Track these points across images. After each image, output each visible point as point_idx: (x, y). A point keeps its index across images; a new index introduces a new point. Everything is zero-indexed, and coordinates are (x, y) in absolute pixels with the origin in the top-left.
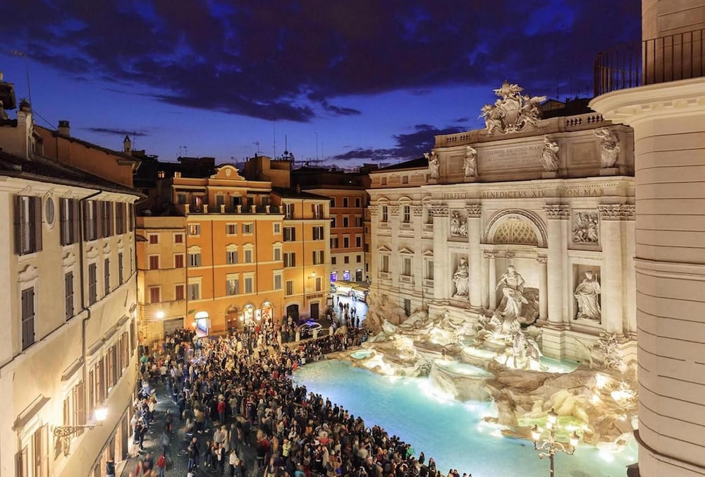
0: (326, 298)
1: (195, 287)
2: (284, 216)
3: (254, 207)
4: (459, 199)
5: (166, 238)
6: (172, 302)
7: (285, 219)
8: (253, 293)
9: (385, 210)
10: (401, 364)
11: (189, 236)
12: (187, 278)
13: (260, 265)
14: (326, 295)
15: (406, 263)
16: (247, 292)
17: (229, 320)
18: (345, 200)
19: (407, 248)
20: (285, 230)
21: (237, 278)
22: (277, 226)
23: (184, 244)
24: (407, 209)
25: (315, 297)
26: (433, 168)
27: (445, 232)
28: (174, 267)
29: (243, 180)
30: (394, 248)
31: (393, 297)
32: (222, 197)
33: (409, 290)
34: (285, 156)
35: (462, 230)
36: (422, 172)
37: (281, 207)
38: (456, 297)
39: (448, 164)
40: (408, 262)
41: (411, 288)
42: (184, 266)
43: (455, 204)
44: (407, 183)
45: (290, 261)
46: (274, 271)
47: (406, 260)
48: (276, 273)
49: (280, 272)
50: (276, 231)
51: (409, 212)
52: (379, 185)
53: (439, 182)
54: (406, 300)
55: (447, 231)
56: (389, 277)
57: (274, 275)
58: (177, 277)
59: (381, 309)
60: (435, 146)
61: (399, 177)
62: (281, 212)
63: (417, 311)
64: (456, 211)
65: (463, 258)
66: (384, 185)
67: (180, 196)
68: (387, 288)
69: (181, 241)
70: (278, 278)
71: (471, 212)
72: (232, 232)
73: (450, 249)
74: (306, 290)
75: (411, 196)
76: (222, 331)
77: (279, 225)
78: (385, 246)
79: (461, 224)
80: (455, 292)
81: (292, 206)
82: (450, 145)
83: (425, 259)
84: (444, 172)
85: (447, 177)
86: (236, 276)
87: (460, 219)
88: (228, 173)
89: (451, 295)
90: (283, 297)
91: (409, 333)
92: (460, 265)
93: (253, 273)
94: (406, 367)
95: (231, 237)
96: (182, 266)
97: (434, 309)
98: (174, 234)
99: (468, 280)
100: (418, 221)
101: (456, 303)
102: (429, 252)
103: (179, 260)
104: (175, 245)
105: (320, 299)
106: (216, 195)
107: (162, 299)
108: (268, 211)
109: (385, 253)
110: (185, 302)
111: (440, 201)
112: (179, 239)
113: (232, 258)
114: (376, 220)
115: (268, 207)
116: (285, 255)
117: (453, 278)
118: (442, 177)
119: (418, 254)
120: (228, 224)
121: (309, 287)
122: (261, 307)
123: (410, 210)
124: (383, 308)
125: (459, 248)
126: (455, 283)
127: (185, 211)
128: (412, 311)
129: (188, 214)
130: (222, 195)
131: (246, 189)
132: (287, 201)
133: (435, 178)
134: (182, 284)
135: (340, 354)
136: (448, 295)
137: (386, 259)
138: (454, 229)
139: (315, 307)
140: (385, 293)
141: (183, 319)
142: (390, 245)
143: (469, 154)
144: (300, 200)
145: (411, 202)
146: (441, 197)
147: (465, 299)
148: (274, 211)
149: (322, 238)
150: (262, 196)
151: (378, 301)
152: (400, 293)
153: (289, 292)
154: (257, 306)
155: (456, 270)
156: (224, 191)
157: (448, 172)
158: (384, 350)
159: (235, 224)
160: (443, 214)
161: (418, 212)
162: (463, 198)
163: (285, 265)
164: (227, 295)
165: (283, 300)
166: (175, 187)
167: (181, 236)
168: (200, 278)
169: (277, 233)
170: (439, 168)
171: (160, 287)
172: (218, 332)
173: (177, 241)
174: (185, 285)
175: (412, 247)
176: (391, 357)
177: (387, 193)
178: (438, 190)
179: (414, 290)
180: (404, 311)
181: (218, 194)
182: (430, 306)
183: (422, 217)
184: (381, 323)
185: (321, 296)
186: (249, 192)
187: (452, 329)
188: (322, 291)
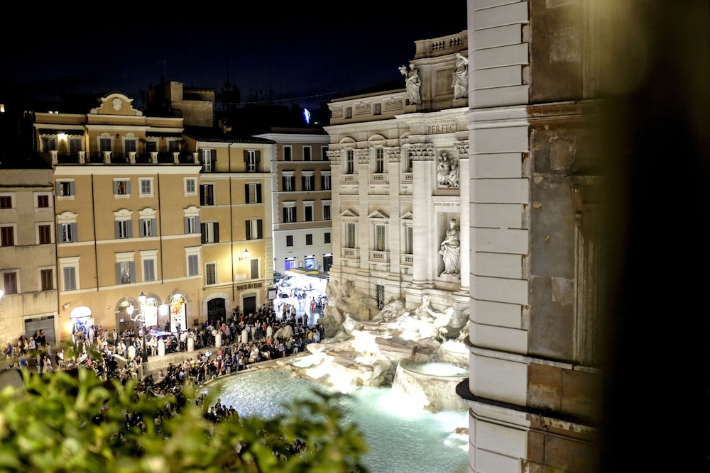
0: (266, 289)
1: (70, 272)
2: (200, 168)
3: (155, 154)
4: (447, 132)
5: (24, 201)
6: (36, 294)
7: (202, 172)
8: (156, 281)
9: (350, 154)
10: (357, 368)
11: (59, 197)
12: (57, 258)
13: (164, 240)
14: (266, 284)
15: (379, 233)
16: (147, 279)
17: (122, 320)
18: (307, 150)
19: (380, 211)
20: (202, 187)
21: (132, 260)
22: (190, 183)
23: (50, 209)
24: (380, 153)
25: (250, 287)
26: (412, 88)
27: (429, 183)
28: (38, 242)
29: (139, 116)
30: (362, 211)
31: (362, 283)
32: (109, 141)
33: (383, 271)
34: (225, 89)
35: (452, 178)
36: (399, 96)
37: (196, 154)
38: (444, 277)
39: (434, 80)
40: (381, 231)
41: (385, 269)
42: (53, 240)
43: (444, 141)
44: (380, 114)
45: (210, 234)
46: (188, 250)
47: (379, 228)
48: (191, 251)
49: (196, 251)
50: (188, 190)
51: (382, 157)
52: (342, 120)
53: (419, 108)
54: (378, 286)
55: (432, 180)
56: (355, 255)
57: (187, 255)
58: (42, 256)
59: (345, 302)
60: (416, 56)
61: (368, 106)
62: (197, 161)
63: (392, 300)
64: (444, 152)
65: (454, 220)
66: (349, 119)
67: (45, 140)
68: (354, 271)
69: (46, 205)
70: (193, 260)
71: (462, 150)
72: (122, 191)
73: (436, 207)
74: (237, 277)
75: (384, 133)
77: (193, 182)
78: (350, 210)
79: (450, 170)
80: (442, 269)
81: (214, 152)
82: (436, 53)
83: (405, 224)
84: (428, 95)
85: (431, 101)
86: (129, 257)
87: (450, 162)
88: (117, 106)
89: (436, 274)
90: (201, 288)
91: (374, 328)
92: (450, 230)
93: (155, 252)
94: (363, 372)
95: (121, 199)
96: (48, 241)
97: (413, 294)
98: (36, 195)
99: (459, 251)
100: (394, 169)
101: (443, 285)
102: (409, 214)
103: (44, 233)
104: (38, 210)
105: (257, 291)
106: (99, 138)
107: (22, 287)
108: (176, 161)
109: (351, 220)
110: (55, 293)
111: (423, 138)
112: (43, 202)
113: (123, 230)
114: (338, 172)
115: (176, 154)
116: (203, 226)
117: (440, 249)
118: (425, 102)
119: (394, 217)
120: (116, 179)
121: (240, 272)
122: (169, 301)
123: (384, 154)
124: (349, 300)
125: (448, 205)
126: (442, 256)
127: (51, 161)
128: (386, 301)
129: (56, 165)
130: (109, 137)
131: (144, 129)
132: (205, 146)
133: (414, 104)
134: (49, 268)
135: (278, 362)
136: (433, 274)
137: (351, 228)
138: (441, 178)
139: (249, 301)
140: (350, 278)
141: (52, 317)
142: (357, 208)
143: (459, 65)
144: (226, 145)
145: (384, 141)
146: (424, 131)
147: (454, 278)
148: (186, 159)
149: (260, 200)
150: (168, 139)
151: (341, 291)
152: (370, 276)
153: (211, 278)
154: (163, 300)
155: (443, 238)
156: (111, 133)
157: (433, 95)
158: (337, 353)
159: (128, 179)
160: (426, 156)
161: (395, 156)
162: (453, 132)
163: (204, 240)
164: (117, 284)
165: (202, 291)
166: (38, 126)
167: (46, 197)
168: (77, 259)
169: (191, 194)
170: (420, 88)
171: (17, 271)
173: (40, 205)
174: (54, 269)
175: (386, 209)
176: (344, 360)
177: (353, 130)
178: (418, 120)
179: (388, 271)
180: (375, 303)
181: (102, 137)
182: (408, 290)
183: (401, 164)
184: (343, 319)
185: (259, 285)
186: (148, 134)
187: (431, 319)
188: (260, 279)
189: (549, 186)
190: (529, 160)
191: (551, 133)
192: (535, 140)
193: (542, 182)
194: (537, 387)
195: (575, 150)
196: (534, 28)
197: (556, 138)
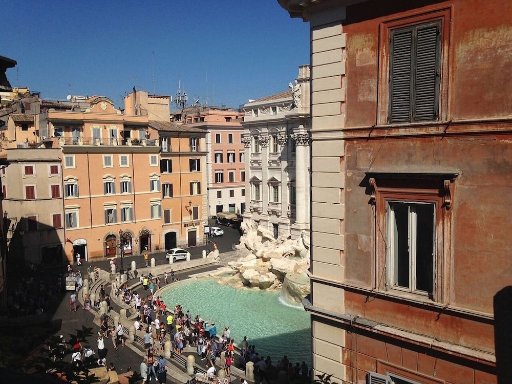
0: (203, 226)
1: (72, 216)
2: (160, 149)
3: (130, 140)
6: (49, 230)
7: (161, 151)
8: (131, 222)
9: (257, 140)
11: (65, 167)
12: (64, 207)
13: (137, 194)
14: (203, 223)
15: (274, 191)
16: (125, 221)
17: (108, 247)
18: (230, 136)
20: (161, 161)
21: (115, 208)
22: (154, 158)
23: (60, 174)
24: (275, 139)
25: (192, 224)
28: (51, 197)
29: (118, 114)
30: (264, 177)
31: (263, 223)
32: (99, 130)
37: (157, 141)
40: (276, 189)
42: (61, 195)
44: (276, 114)
45: (167, 191)
47: (274, 187)
50: (152, 163)
51: (277, 142)
54: (274, 224)
56: (260, 205)
57: (152, 205)
58: (54, 206)
61: (268, 108)
62: (158, 144)
66: (256, 117)
67: (56, 130)
69: (57, 172)
70: (155, 207)
72: (108, 164)
74: (184, 218)
76: (100, 257)
81: (168, 138)
83: (291, 185)
86: (114, 206)
88: (104, 107)
90: (161, 225)
95: (107, 169)
96: (58, 196)
97: (296, 230)
98: (49, 166)
103: (55, 190)
104: (50, 175)
105: (197, 227)
106: (92, 128)
108: (144, 143)
109: (257, 182)
110: (63, 230)
111: (302, 130)
112: (54, 170)
113: (108, 187)
114: (249, 151)
119: (284, 181)
120: (104, 156)
121: (186, 215)
122: (139, 234)
123: (278, 140)
127: (59, 144)
129: (63, 147)
130: (98, 128)
132: (163, 134)
133: (297, 107)
134: (59, 213)
137: (257, 188)
139: (192, 234)
140: (256, 219)
141: (61, 245)
144: (177, 133)
149: (199, 170)
150: (139, 130)
153: (167, 219)
154: (136, 234)
156: (100, 125)
159: (112, 156)
163: (163, 195)
164: (105, 223)
165: (161, 227)
167: (56, 167)
169: (154, 165)
171: (37, 215)
172: (97, 257)
173: (52, 172)
174: (62, 213)
181: (94, 128)
185: (199, 224)
188: (199, 219)
189: (356, 179)
190: (344, 162)
191: (358, 145)
192: (348, 150)
193: (352, 175)
194: (350, 302)
195: (372, 157)
196: (349, 78)
197: (360, 148)
